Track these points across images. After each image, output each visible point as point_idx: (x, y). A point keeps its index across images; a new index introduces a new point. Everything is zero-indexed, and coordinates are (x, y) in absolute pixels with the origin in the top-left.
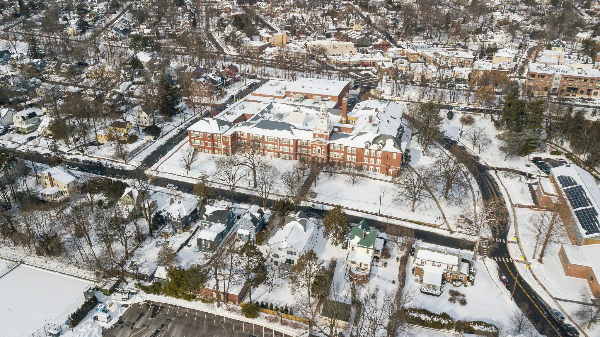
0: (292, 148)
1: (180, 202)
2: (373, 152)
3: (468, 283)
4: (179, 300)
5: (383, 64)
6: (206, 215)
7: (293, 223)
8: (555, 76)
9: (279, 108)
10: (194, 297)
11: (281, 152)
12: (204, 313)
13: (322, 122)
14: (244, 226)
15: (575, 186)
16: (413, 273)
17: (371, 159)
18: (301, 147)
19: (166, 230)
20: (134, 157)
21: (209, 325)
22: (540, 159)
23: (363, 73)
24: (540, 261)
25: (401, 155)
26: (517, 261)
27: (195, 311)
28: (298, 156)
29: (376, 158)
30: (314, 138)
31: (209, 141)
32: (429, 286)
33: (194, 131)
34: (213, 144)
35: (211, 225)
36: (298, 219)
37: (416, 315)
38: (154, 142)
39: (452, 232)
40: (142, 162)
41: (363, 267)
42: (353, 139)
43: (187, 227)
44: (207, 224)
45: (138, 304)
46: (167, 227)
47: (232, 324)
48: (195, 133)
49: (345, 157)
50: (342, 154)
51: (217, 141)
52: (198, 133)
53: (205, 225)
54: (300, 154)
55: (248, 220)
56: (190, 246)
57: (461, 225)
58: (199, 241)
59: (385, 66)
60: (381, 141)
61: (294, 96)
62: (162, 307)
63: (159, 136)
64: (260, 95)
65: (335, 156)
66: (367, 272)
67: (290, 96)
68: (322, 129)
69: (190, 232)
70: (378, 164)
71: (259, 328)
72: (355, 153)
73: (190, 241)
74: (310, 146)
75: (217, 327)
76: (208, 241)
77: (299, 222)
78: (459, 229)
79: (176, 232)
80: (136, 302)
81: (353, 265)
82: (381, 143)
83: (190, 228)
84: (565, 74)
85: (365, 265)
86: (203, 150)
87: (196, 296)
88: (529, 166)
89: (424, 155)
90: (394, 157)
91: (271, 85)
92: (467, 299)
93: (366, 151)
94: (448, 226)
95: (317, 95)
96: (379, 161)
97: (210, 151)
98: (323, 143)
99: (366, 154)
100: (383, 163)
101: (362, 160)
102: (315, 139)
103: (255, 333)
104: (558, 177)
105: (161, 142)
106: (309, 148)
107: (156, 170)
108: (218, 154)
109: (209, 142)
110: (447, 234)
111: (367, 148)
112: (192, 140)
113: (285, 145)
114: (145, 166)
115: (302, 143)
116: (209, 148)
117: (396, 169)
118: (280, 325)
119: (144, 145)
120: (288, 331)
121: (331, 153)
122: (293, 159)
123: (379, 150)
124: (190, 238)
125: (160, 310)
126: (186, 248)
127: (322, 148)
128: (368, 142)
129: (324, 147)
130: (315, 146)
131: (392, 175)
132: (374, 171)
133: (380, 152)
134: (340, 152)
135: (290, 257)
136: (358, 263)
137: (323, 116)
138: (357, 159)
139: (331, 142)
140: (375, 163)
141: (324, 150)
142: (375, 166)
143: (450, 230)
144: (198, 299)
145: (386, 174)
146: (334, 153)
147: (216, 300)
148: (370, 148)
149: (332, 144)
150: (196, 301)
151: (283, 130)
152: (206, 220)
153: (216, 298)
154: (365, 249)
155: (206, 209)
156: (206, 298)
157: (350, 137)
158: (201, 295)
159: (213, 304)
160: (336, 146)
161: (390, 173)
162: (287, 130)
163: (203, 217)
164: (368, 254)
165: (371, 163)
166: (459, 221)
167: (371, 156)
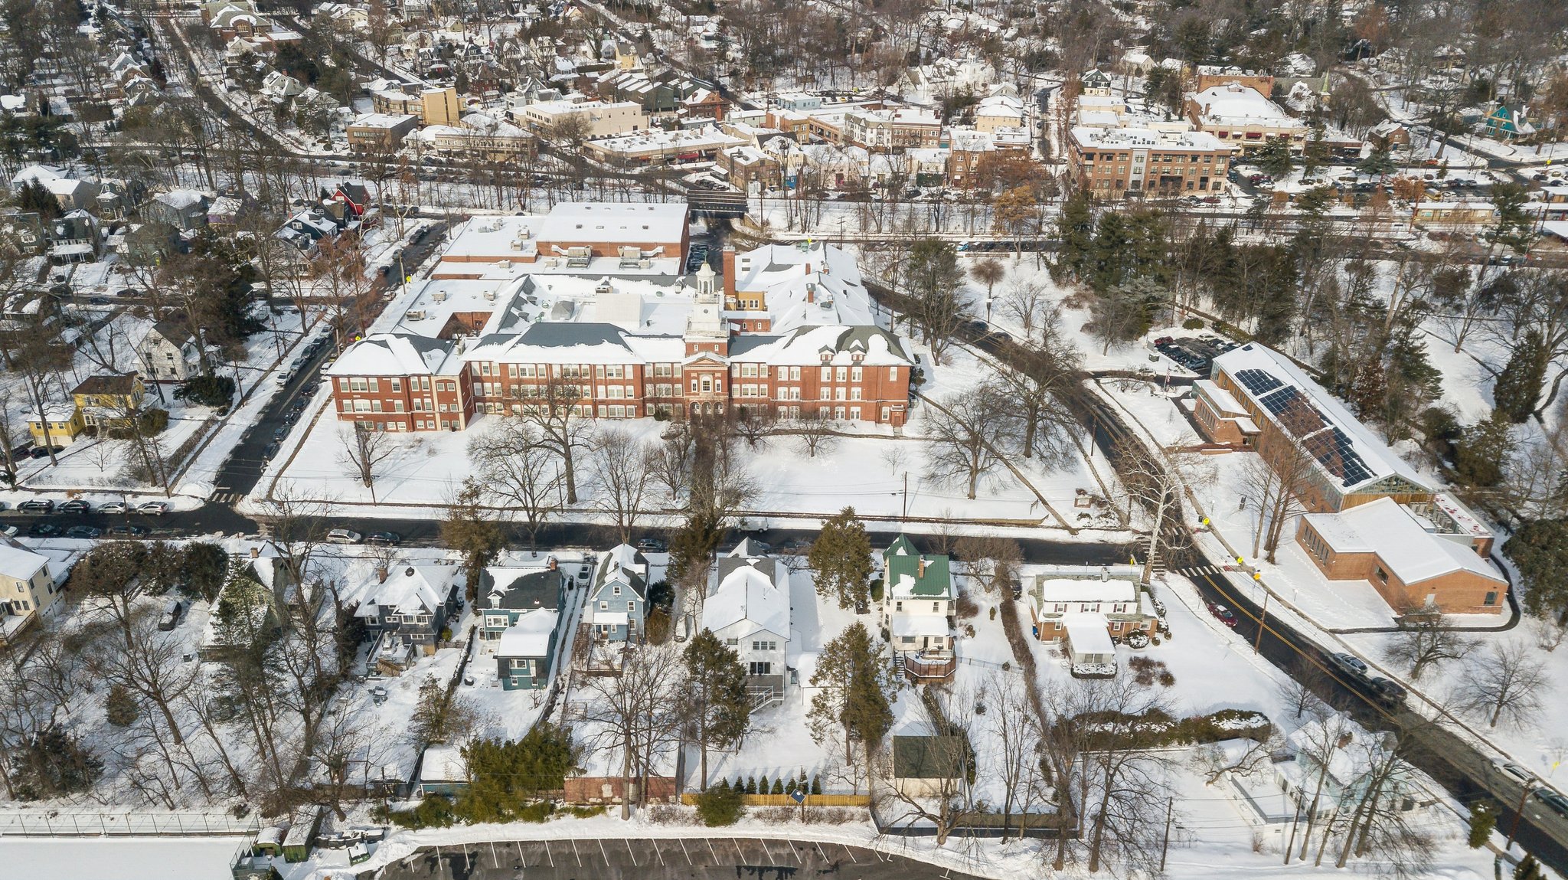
0: (630, 388)
1: (410, 572)
2: (841, 371)
3: (1159, 636)
4: (510, 825)
5: (740, 154)
6: (498, 593)
7: (740, 572)
8: (1135, 154)
9: (550, 287)
10: (552, 809)
11: (602, 402)
12: (594, 841)
13: (706, 312)
14: (610, 603)
15: (1279, 389)
16: (1038, 638)
17: (838, 389)
18: (655, 381)
19: (385, 653)
20: (183, 472)
21: (622, 867)
22: (1169, 340)
23: (693, 178)
24: (1271, 559)
25: (906, 370)
26: (1227, 569)
27: (568, 842)
28: (649, 405)
29: (849, 385)
30: (687, 354)
31: (397, 397)
32: (1088, 658)
33: (349, 376)
34: (409, 406)
35: (513, 620)
36: (752, 561)
37: (1096, 728)
38: (224, 423)
39: (1074, 532)
40: (215, 483)
41: (932, 646)
42: (788, 345)
43: (444, 635)
44: (502, 617)
45: (401, 864)
46: (387, 645)
47: (682, 852)
48: (353, 380)
49: (773, 392)
50: (764, 386)
51: (420, 395)
52: (364, 380)
53: (496, 621)
54: (656, 400)
55: (623, 586)
56: (471, 684)
57: (1085, 511)
58: (504, 666)
59: (747, 159)
60: (857, 343)
61: (565, 252)
62: (473, 856)
63: (230, 404)
64: (468, 259)
65: (748, 392)
66: (946, 656)
67: (549, 254)
68: (706, 328)
69: (458, 645)
70: (856, 400)
71: (752, 846)
72: (797, 378)
73: (467, 668)
74: (679, 375)
75: (647, 869)
76: (529, 658)
77: (756, 566)
78: (1085, 521)
79: (415, 655)
80: (392, 858)
81: (908, 646)
82: (857, 348)
83: (450, 637)
84: (1154, 147)
85: (938, 639)
86: (380, 424)
87: (553, 807)
88: (1157, 359)
89: (937, 364)
90: (893, 378)
91: (485, 230)
92: (1171, 668)
93: (825, 371)
94: (1059, 519)
95: (622, 245)
96: (856, 391)
97: (404, 424)
98: (716, 363)
99: (824, 379)
100: (867, 395)
101: (817, 395)
102: (693, 358)
103: (747, 859)
104: (1237, 375)
105: (242, 419)
106: (678, 381)
107: (269, 497)
108: (426, 429)
109: (400, 402)
110: (1063, 536)
111: (826, 364)
112: (345, 402)
113: (613, 382)
114: (229, 493)
115: (657, 371)
116: (396, 419)
117: (899, 404)
118: (802, 825)
119: (199, 434)
120: (826, 835)
121: (735, 386)
122: (638, 416)
123: (857, 363)
124: (464, 663)
125: (472, 864)
126: (462, 690)
127: (715, 379)
128: (826, 348)
129: (718, 375)
130: (694, 375)
131: (890, 421)
132: (847, 418)
133: (857, 370)
134: (759, 381)
135: (760, 656)
136: (920, 639)
137: (707, 296)
138: (804, 395)
139: (734, 358)
140: (848, 396)
141: (718, 382)
142: (848, 405)
143: (1066, 527)
144: (561, 810)
145: (878, 421)
146: (744, 386)
147: (616, 803)
148: (832, 362)
149: (737, 365)
150: (559, 818)
151: (600, 342)
152: (500, 606)
153: (613, 798)
154: (930, 603)
155: (492, 578)
156: (586, 805)
157: (778, 342)
158: (567, 798)
159: (607, 816)
160: (747, 369)
161: (885, 417)
162: (610, 340)
163: (489, 600)
164: (935, 614)
165: (837, 400)
166: (1079, 503)
167: (838, 380)
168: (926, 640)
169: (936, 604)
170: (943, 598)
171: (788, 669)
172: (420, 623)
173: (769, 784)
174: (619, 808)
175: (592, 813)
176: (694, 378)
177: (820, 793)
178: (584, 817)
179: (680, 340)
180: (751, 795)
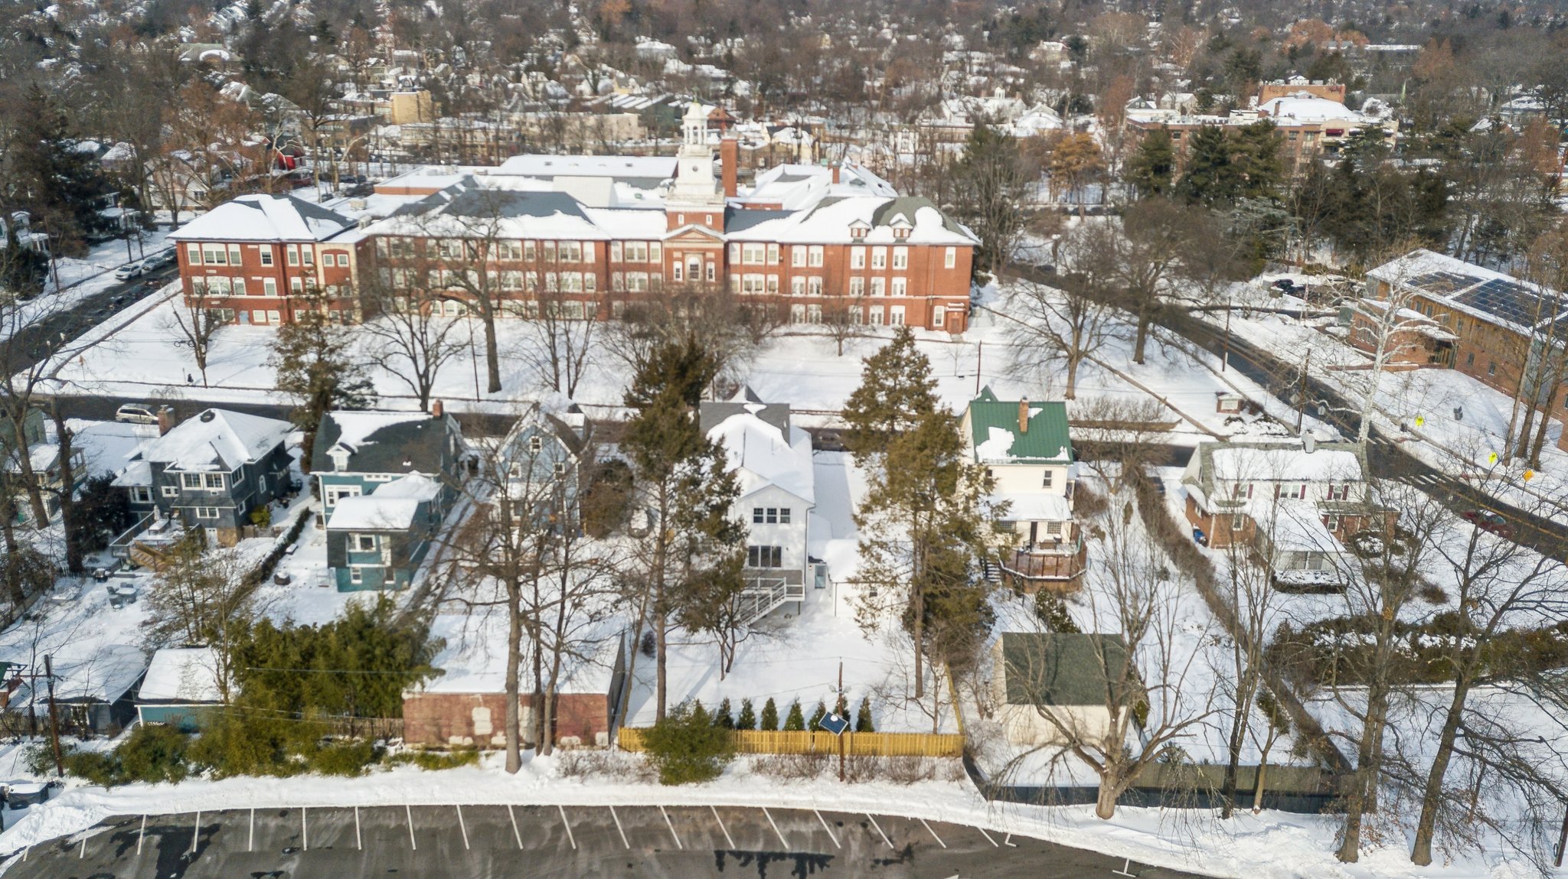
0: (590, 277)
1: (208, 417)
2: (879, 253)
3: (1400, 543)
4: (295, 781)
6: (344, 446)
7: (735, 420)
10: (377, 756)
11: (553, 296)
12: (449, 809)
13: (695, 169)
14: (525, 465)
15: (1480, 284)
16: (1206, 544)
17: (873, 280)
18: (625, 268)
19: (152, 537)
21: (494, 851)
22: (1290, 283)
25: (971, 252)
26: (1467, 477)
27: (399, 810)
28: (616, 303)
29: (889, 273)
30: (669, 229)
31: (268, 273)
32: (1298, 562)
33: (200, 241)
34: (284, 287)
35: (371, 487)
36: (754, 410)
37: (1350, 640)
38: (22, 307)
41: (1043, 535)
42: (806, 218)
43: (256, 516)
44: (353, 488)
45: (64, 844)
46: (154, 527)
47: (613, 827)
48: (206, 247)
49: (785, 285)
50: (774, 278)
51: (300, 272)
53: (341, 496)
54: (625, 296)
55: (546, 436)
56: (286, 581)
57: (1233, 415)
58: (338, 543)
60: (900, 216)
62: (211, 831)
64: (407, 191)
65: (748, 283)
66: (1069, 551)
68: (696, 192)
69: (274, 532)
70: (898, 296)
71: (746, 819)
72: (818, 263)
73: (283, 562)
75: (540, 855)
76: (378, 532)
77: (759, 414)
78: (1237, 426)
79: (204, 545)
80: (47, 834)
81: (1005, 538)
82: (901, 223)
83: (268, 523)
85: (1054, 526)
86: (243, 315)
87: (381, 751)
90: (950, 264)
93: (857, 253)
94: (1198, 425)
96: (899, 282)
97: (275, 314)
98: (707, 238)
99: (855, 265)
101: (843, 288)
102: (676, 233)
103: (737, 838)
104: (1409, 282)
105: (55, 304)
106: (656, 267)
107: (52, 377)
109: (270, 281)
111: (859, 242)
112: (198, 282)
113: (567, 268)
115: (627, 254)
116: (266, 305)
117: (958, 301)
118: (841, 787)
120: (886, 801)
121: (735, 276)
122: (601, 318)
123: (900, 242)
125: (202, 846)
126: (267, 590)
127: (706, 261)
128: (859, 222)
129: (710, 255)
130: (677, 254)
131: (946, 328)
132: (888, 324)
133: (901, 252)
134: (766, 270)
135: (765, 535)
136: (1024, 528)
137: (697, 148)
138: (827, 287)
139: (732, 235)
140: (888, 292)
141: (711, 266)
142: (887, 303)
143: (1210, 434)
144: (395, 758)
145: (930, 327)
146: (746, 277)
147: (495, 747)
148: (867, 240)
149: (737, 246)
150: (389, 770)
151: (552, 213)
152: (348, 470)
153: (491, 736)
154: (1039, 472)
155: (339, 427)
156: (442, 749)
157: (793, 216)
158: (409, 736)
159: (481, 768)
160: (750, 252)
161: (939, 321)
162: (564, 212)
163: (330, 458)
164: (1047, 490)
165: (872, 296)
166: (1223, 407)
167: (874, 267)
168: (1034, 526)
169: (1048, 474)
170: (1061, 463)
171: (811, 560)
172: (212, 490)
173: (778, 715)
174: (502, 755)
175: (451, 763)
176: (678, 259)
177: (872, 730)
178: (436, 768)
179: (660, 213)
180: (745, 733)
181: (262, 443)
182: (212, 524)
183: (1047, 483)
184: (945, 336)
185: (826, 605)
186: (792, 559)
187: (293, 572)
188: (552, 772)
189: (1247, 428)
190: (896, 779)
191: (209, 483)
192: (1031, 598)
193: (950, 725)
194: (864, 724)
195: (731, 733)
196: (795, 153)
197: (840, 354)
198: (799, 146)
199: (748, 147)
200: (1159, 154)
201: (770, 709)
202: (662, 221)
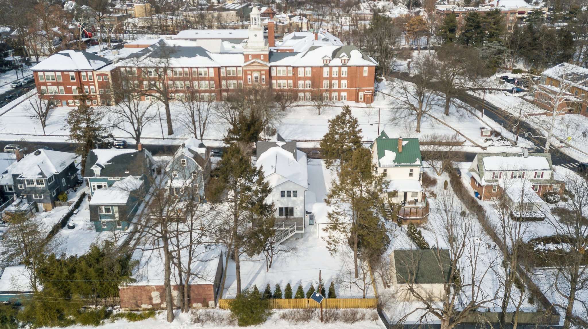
0: (212, 82)
1: (38, 153)
2: (335, 70)
6: (99, 165)
7: (272, 151)
10: (108, 315)
13: (256, 36)
17: (333, 82)
18: (227, 78)
19: (13, 208)
22: (507, 77)
25: (374, 68)
28: (224, 94)
29: (340, 79)
30: (245, 62)
31: (74, 84)
32: (522, 207)
33: (44, 71)
34: (81, 90)
35: (111, 183)
36: (281, 143)
37: (551, 247)
39: (484, 147)
41: (409, 198)
42: (303, 56)
43: (61, 197)
44: (103, 184)
46: (15, 203)
48: (46, 73)
49: (295, 84)
50: (291, 82)
51: (88, 83)
52: (53, 74)
53: (99, 186)
54: (227, 90)
55: (187, 159)
56: (73, 227)
57: (488, 138)
58: (94, 210)
60: (344, 54)
65: (281, 85)
66: (421, 205)
68: (256, 46)
69: (69, 204)
70: (344, 88)
72: (309, 75)
73: (72, 218)
74: (240, 75)
76: (112, 205)
77: (283, 147)
79: (37, 211)
81: (393, 199)
82: (344, 57)
83: (67, 199)
85: (414, 194)
87: (111, 312)
90: (366, 74)
93: (326, 70)
94: (473, 143)
96: (344, 82)
97: (78, 102)
98: (262, 65)
99: (325, 75)
100: (350, 85)
101: (320, 85)
102: (248, 63)
104: (559, 77)
106: (240, 78)
110: (478, 150)
111: (326, 66)
112: (44, 89)
113: (204, 79)
115: (228, 73)
117: (369, 90)
121: (274, 81)
122: (217, 101)
123: (344, 65)
126: (65, 232)
127: (261, 75)
128: (326, 57)
129: (263, 72)
130: (249, 72)
131: (364, 101)
132: (339, 100)
133: (345, 69)
134: (287, 78)
135: (286, 202)
136: (401, 194)
137: (256, 26)
138: (313, 85)
139: (272, 64)
140: (339, 86)
141: (264, 77)
142: (339, 91)
143: (479, 146)
144: (117, 315)
145: (357, 101)
146: (278, 81)
147: (163, 309)
148: (330, 65)
149: (274, 68)
150: (113, 322)
151: (195, 56)
152: (101, 175)
153: (160, 304)
154: (407, 170)
155: (96, 156)
156: (138, 310)
157: (298, 55)
158: (122, 305)
159: (156, 319)
160: (280, 71)
161: (361, 98)
162: (201, 55)
163: (92, 171)
164: (411, 178)
165: (333, 88)
166: (484, 134)
167: (333, 76)
168: (406, 194)
169: (411, 170)
170: (417, 166)
171: (307, 213)
172: (40, 186)
173: (292, 291)
174: (165, 312)
175: (142, 317)
176: (249, 74)
177: (335, 297)
178: (135, 320)
179: (241, 55)
180: (277, 300)
181: (63, 164)
182: (40, 201)
183: (411, 174)
184: (364, 105)
185: (314, 233)
186: (298, 213)
187: (76, 223)
188: (188, 320)
189: (494, 143)
190: (347, 321)
191: (38, 183)
192: (405, 227)
193: (371, 293)
194: (332, 295)
195: (271, 300)
196: (300, 26)
197: (319, 114)
198: (302, 23)
199: (281, 24)
200: (451, 24)
201: (288, 288)
202: (242, 58)
